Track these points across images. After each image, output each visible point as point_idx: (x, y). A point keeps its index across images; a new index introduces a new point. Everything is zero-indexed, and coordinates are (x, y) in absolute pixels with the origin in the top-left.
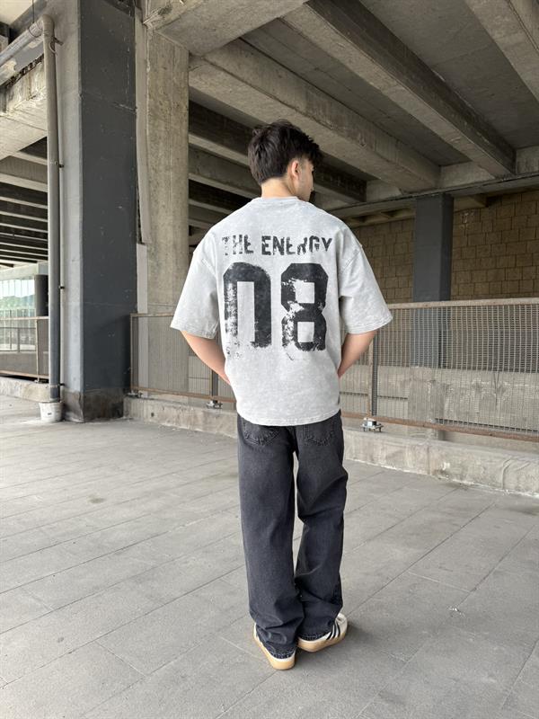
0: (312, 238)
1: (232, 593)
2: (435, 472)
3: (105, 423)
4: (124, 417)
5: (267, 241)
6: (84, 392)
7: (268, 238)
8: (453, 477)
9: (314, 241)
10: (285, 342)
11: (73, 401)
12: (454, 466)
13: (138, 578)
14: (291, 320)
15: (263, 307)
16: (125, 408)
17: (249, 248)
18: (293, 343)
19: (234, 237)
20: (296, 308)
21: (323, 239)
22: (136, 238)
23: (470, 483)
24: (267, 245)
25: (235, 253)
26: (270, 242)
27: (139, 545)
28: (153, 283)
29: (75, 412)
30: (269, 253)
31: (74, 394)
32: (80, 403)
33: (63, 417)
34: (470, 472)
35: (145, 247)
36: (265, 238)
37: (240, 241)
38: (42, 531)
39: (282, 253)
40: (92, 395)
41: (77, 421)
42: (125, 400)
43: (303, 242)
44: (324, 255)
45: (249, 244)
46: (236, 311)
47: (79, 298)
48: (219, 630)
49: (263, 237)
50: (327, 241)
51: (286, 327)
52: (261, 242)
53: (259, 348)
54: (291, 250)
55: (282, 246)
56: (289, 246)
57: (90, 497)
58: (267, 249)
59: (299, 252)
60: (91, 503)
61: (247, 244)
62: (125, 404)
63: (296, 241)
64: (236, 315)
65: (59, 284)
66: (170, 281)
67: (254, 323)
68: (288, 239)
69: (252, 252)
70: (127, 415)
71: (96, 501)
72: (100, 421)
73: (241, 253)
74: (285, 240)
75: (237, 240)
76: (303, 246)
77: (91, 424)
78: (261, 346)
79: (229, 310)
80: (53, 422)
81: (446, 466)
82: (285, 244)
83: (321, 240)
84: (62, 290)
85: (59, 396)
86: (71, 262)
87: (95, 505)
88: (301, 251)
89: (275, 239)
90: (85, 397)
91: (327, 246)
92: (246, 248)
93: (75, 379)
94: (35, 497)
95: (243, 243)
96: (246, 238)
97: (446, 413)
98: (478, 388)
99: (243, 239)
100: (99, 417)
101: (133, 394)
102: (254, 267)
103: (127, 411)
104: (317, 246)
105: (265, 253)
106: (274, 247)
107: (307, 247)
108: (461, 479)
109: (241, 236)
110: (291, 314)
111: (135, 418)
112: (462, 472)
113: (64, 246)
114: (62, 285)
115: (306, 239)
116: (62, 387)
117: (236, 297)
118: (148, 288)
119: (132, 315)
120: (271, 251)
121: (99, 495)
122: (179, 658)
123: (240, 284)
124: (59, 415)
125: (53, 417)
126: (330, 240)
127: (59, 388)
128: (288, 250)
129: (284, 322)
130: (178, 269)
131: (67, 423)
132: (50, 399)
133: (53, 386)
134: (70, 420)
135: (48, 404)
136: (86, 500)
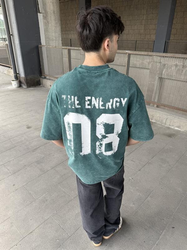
1: (66, 169)
3: (35, 88)
4: (41, 85)
6: (26, 77)
11: (23, 80)
13: (38, 162)
16: (41, 82)
22: (37, 11)
23: (154, 121)
27: (40, 148)
28: (46, 31)
29: (24, 84)
31: (22, 78)
32: (25, 81)
33: (20, 85)
34: (155, 118)
35: (42, 14)
38: (11, 141)
40: (28, 78)
41: (25, 87)
42: (41, 79)
47: (18, 40)
48: (59, 183)
57: (26, 126)
60: (26, 129)
62: (41, 81)
65: (10, 34)
66: (53, 29)
70: (42, 84)
71: (29, 128)
72: (33, 88)
77: (30, 88)
80: (17, 88)
84: (11, 36)
85: (17, 78)
86: (12, 24)
87: (28, 130)
90: (26, 79)
93: (22, 72)
94: (9, 126)
97: (163, 75)
98: (176, 65)
100: (32, 86)
101: (43, 77)
103: (42, 83)
111: (45, 86)
112: (152, 118)
113: (9, 16)
114: (11, 34)
116: (18, 75)
118: (45, 33)
119: (39, 46)
121: (30, 125)
124: (19, 85)
125: (16, 86)
127: (17, 75)
130: (56, 23)
131: (22, 88)
132: (14, 79)
133: (15, 75)
134: (22, 87)
135: (14, 81)
136: (25, 127)
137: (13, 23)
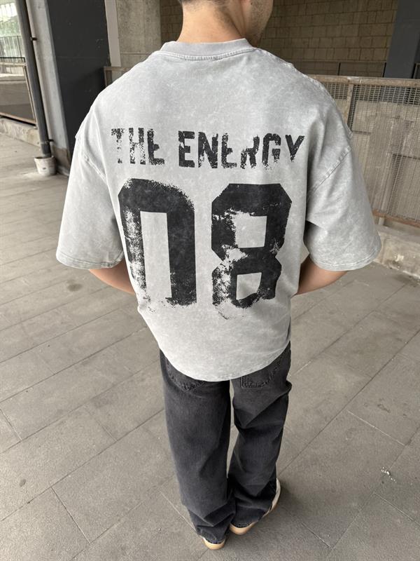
0: (268, 138)
2: (388, 262)
5: (188, 142)
7: (190, 135)
8: (404, 269)
9: (272, 144)
10: (217, 300)
11: (63, 157)
12: (408, 260)
13: (99, 401)
14: (226, 272)
15: (182, 252)
17: (157, 154)
18: (229, 301)
19: (131, 130)
20: (234, 255)
21: (289, 138)
24: (188, 149)
25: (133, 162)
26: (193, 143)
27: (104, 352)
28: (123, 29)
30: (191, 164)
31: (62, 150)
32: (68, 159)
33: (57, 170)
36: (184, 135)
37: (141, 140)
38: (23, 328)
39: (214, 165)
43: (252, 146)
44: (287, 168)
45: (157, 147)
46: (142, 254)
47: (51, 52)
49: (180, 133)
50: (294, 141)
51: (219, 281)
52: (177, 144)
53: (178, 305)
54: (229, 159)
55: (213, 151)
56: (227, 151)
57: (69, 282)
58: (188, 157)
59: (243, 162)
60: (69, 291)
61: (152, 147)
63: (240, 143)
64: (142, 261)
65: (31, 36)
67: (170, 274)
68: (225, 138)
69: (162, 161)
71: (74, 287)
73: (143, 163)
74: (220, 140)
75: (136, 138)
76: (252, 152)
78: (181, 303)
79: (132, 251)
80: (49, 176)
81: (400, 258)
82: (220, 147)
83: (284, 141)
84: (34, 42)
85: (49, 151)
87: (72, 294)
88: (248, 161)
89: (202, 136)
91: (293, 150)
92: (151, 154)
93: (60, 136)
94: (22, 280)
95: (146, 144)
96: (151, 134)
99: (146, 137)
102: (166, 188)
104: (276, 153)
105: (184, 163)
106: (201, 152)
107: (259, 155)
108: (412, 272)
109: (141, 131)
110: (227, 264)
114: (33, 36)
115: (256, 140)
116: (51, 143)
117: (140, 234)
119: (106, 68)
120: (195, 160)
121: (78, 280)
122: (122, 521)
123: (145, 215)
124: (53, 169)
125: (47, 171)
126: (300, 139)
127: (49, 144)
128: (224, 159)
129: (216, 274)
130: (149, 9)
131: (60, 176)
132: (42, 155)
133: (43, 143)
134: (63, 174)
135: (42, 160)
136: (65, 286)
137: (39, 7)
